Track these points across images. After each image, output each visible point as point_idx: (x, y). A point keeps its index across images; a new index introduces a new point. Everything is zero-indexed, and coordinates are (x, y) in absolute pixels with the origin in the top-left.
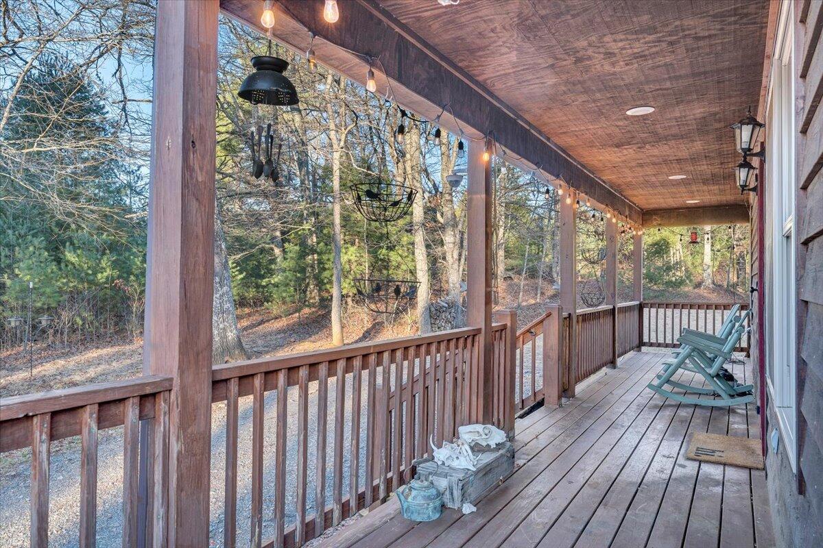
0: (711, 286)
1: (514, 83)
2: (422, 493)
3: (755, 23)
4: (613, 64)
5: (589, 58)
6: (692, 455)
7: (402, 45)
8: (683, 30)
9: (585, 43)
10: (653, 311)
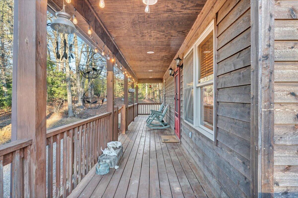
0: (147, 99)
1: (122, 39)
2: (104, 165)
3: (185, 35)
4: (150, 39)
5: (145, 36)
6: (164, 142)
7: (96, 21)
8: (170, 33)
9: (146, 32)
10: (141, 105)
